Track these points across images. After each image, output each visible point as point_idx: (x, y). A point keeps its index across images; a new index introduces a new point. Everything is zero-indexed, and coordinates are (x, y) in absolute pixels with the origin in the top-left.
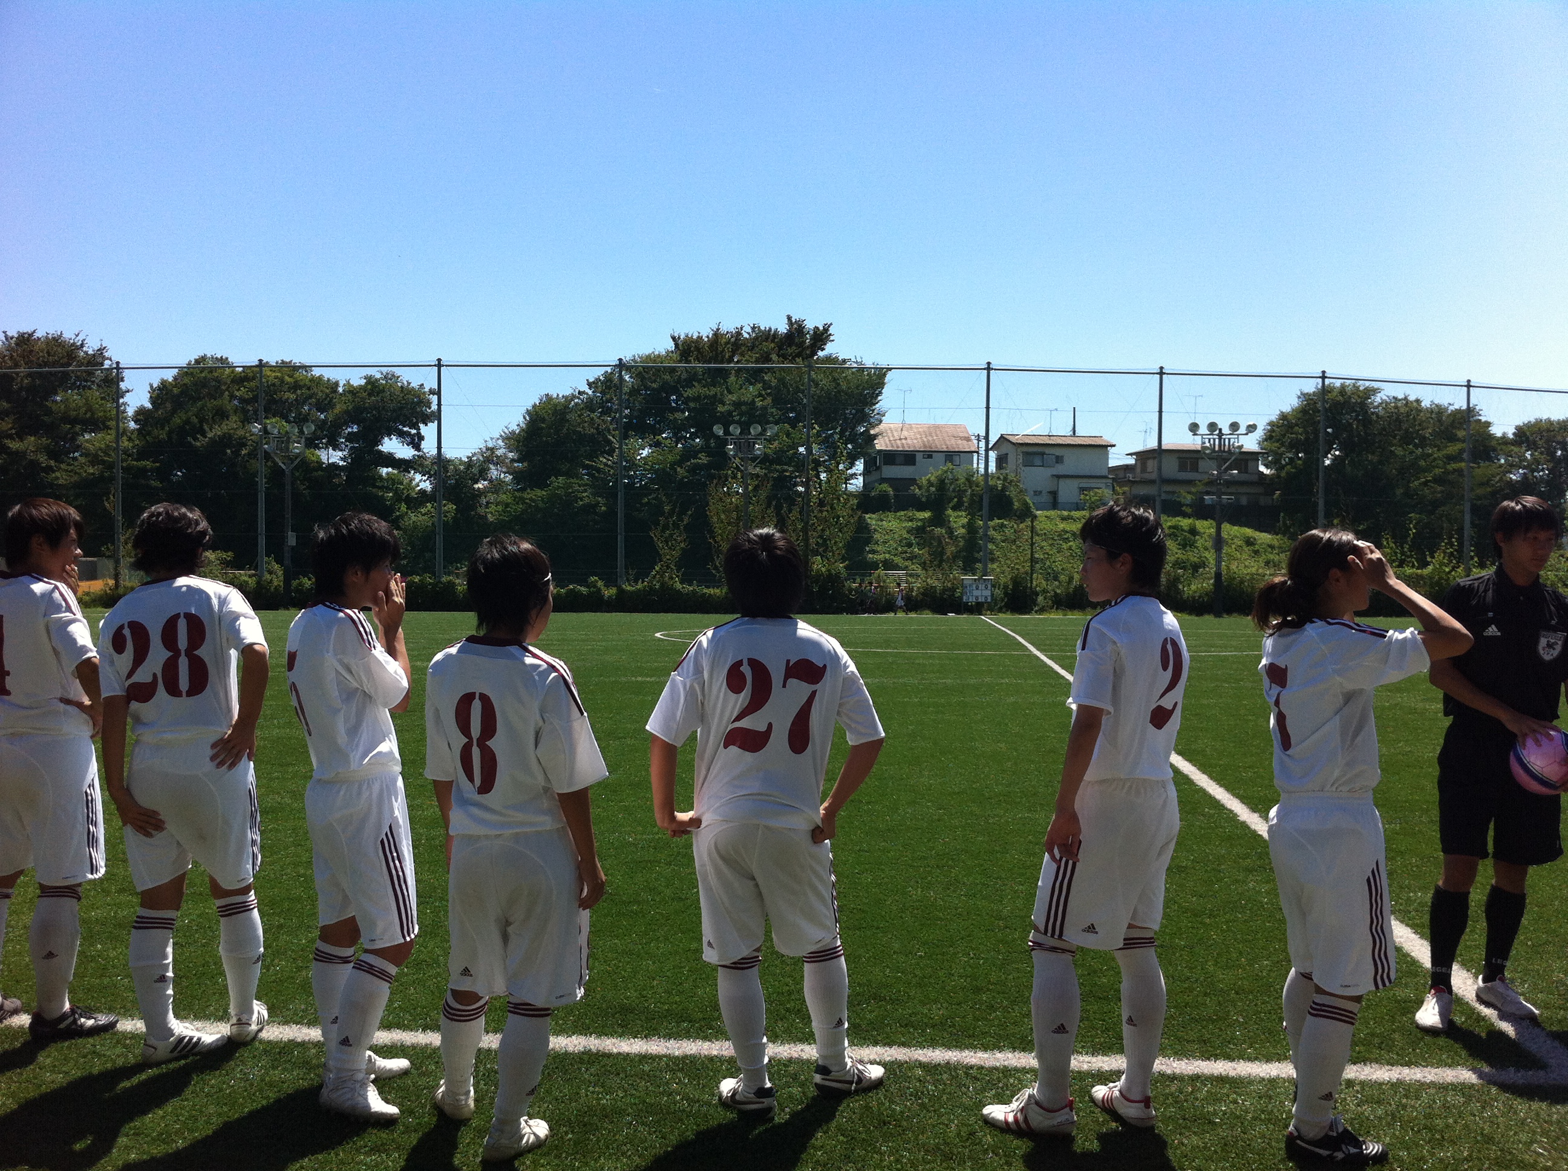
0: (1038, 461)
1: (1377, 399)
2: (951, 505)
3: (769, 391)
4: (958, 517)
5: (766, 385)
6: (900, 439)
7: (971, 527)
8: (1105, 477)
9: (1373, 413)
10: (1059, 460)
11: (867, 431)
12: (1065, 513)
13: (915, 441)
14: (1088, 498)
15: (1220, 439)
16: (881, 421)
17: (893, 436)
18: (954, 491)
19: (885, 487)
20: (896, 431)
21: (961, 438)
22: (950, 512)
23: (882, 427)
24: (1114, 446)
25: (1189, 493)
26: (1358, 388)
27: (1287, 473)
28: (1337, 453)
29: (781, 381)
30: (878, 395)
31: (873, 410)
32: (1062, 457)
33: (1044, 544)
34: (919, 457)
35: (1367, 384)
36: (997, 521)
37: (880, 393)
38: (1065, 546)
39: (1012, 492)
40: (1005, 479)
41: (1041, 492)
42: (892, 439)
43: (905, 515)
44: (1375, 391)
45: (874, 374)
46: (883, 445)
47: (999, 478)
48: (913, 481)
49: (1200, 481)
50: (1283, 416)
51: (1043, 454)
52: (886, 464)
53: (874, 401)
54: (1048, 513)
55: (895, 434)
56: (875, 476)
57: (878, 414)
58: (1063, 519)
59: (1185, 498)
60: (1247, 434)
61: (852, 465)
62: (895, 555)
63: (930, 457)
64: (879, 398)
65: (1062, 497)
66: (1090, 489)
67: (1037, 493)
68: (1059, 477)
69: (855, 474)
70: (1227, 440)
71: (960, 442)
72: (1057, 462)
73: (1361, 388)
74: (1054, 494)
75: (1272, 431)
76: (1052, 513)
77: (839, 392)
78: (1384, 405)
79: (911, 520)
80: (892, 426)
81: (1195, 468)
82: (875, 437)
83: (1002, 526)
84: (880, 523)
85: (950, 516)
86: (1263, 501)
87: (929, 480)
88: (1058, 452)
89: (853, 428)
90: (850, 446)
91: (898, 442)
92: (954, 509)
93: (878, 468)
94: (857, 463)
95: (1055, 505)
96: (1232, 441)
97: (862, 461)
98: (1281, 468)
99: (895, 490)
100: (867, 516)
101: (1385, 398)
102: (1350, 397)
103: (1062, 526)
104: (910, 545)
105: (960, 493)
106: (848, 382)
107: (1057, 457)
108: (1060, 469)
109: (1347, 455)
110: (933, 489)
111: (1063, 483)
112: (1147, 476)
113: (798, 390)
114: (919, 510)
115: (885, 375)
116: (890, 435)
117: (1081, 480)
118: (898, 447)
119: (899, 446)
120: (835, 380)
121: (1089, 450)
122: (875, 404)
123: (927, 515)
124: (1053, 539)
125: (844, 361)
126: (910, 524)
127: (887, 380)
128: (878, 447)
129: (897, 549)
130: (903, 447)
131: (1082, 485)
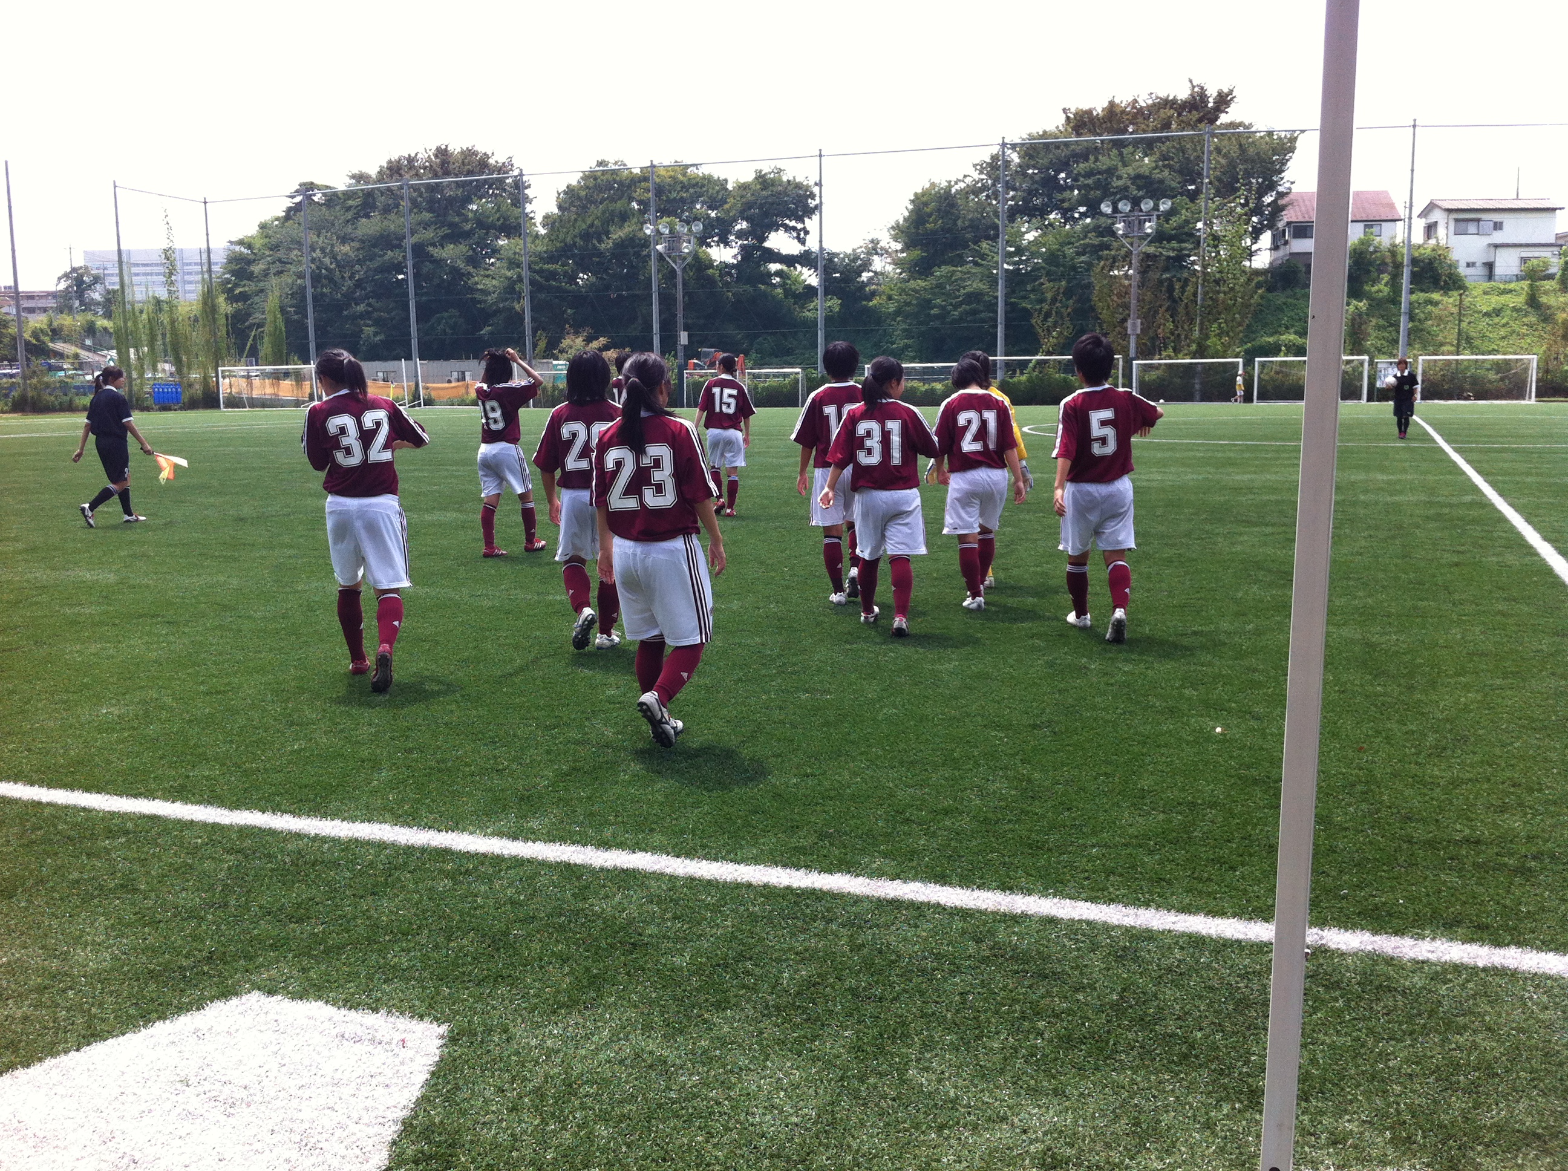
0: (1472, 228)
3: (1167, 162)
5: (1163, 156)
8: (1552, 245)
10: (1498, 227)
11: (1275, 201)
16: (1290, 190)
18: (1374, 263)
19: (1294, 262)
20: (1309, 200)
21: (1385, 204)
23: (1292, 196)
29: (1181, 150)
32: (1501, 223)
39: (1442, 262)
40: (1433, 249)
41: (1475, 263)
42: (1303, 209)
45: (1285, 138)
46: (1293, 214)
47: (1425, 248)
51: (1478, 220)
53: (1283, 168)
56: (1283, 251)
57: (1288, 181)
64: (1288, 164)
65: (1500, 269)
66: (1534, 259)
67: (1471, 265)
68: (1497, 246)
69: (1261, 249)
71: (1382, 208)
72: (1496, 229)
74: (1490, 266)
77: (1245, 158)
82: (1284, 207)
84: (1287, 302)
85: (1367, 292)
88: (1497, 217)
89: (1260, 198)
90: (1255, 219)
93: (1287, 243)
95: (1491, 278)
97: (1269, 234)
99: (1305, 265)
100: (1272, 295)
106: (1256, 147)
107: (1495, 224)
108: (1498, 237)
111: (1502, 253)
115: (1296, 138)
116: (1300, 205)
117: (1521, 250)
120: (1240, 146)
121: (1534, 214)
122: (1284, 171)
125: (1250, 125)
127: (1298, 144)
128: (1288, 218)
131: (1524, 255)
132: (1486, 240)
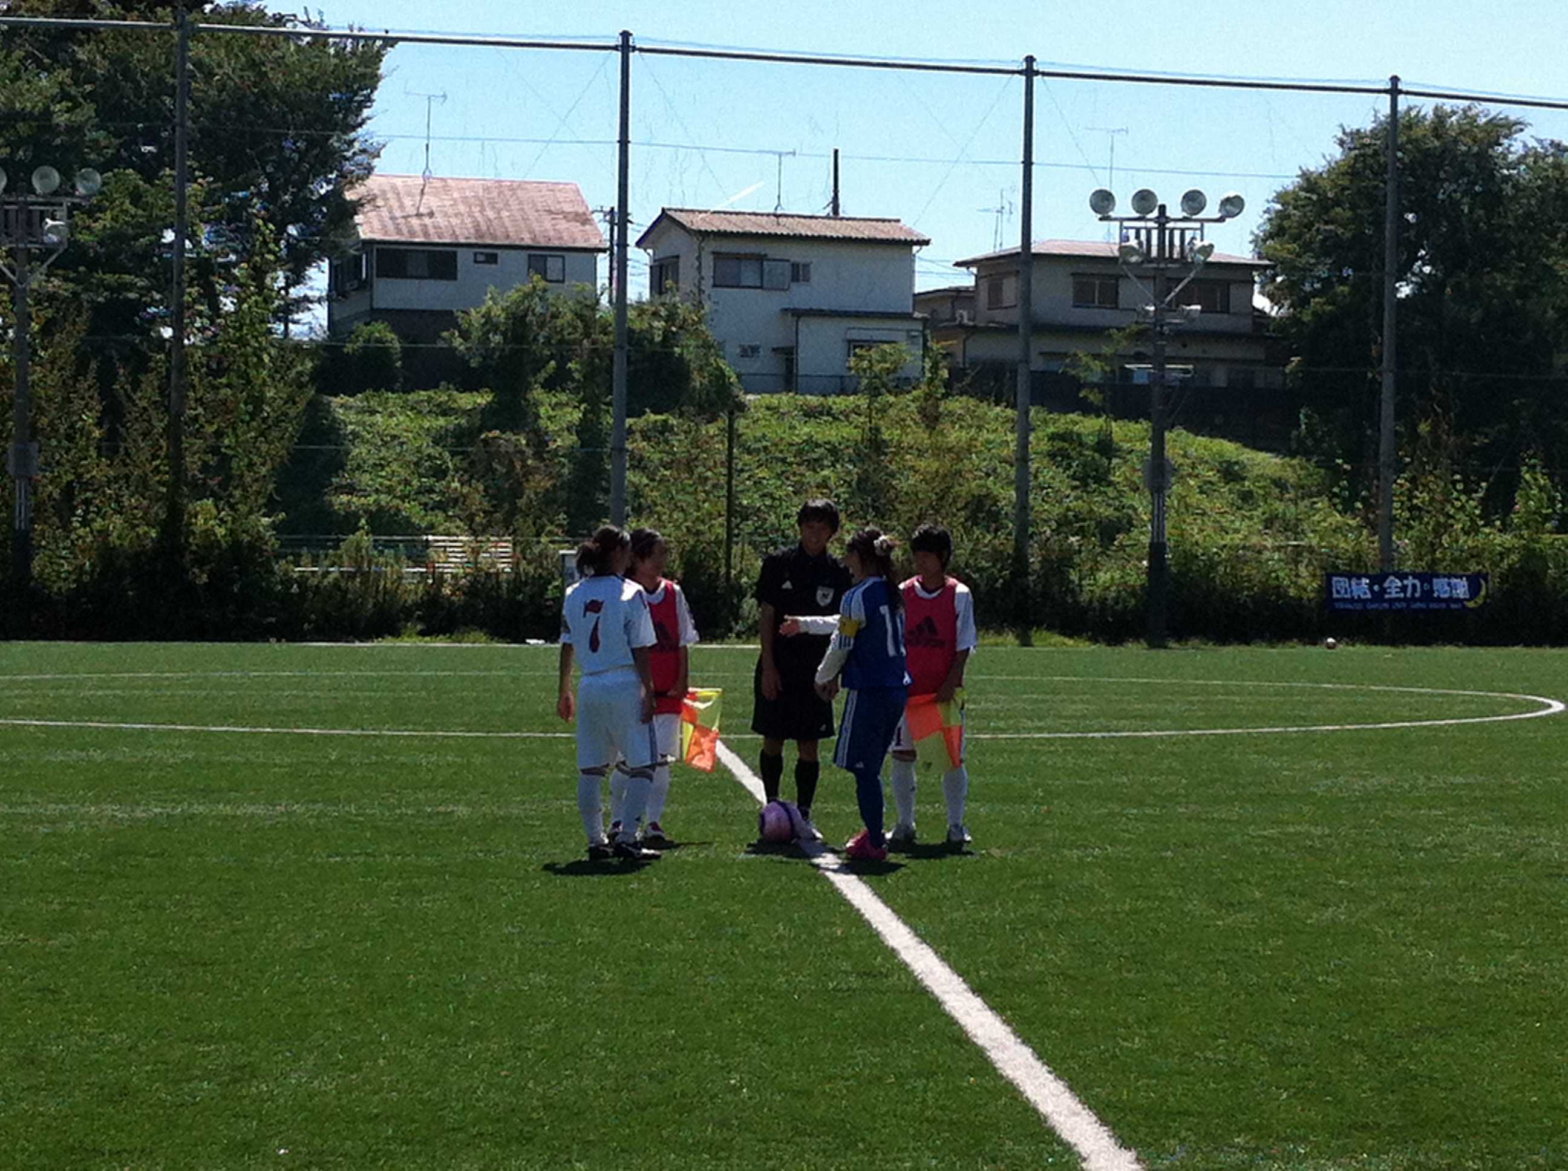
0: (749, 274)
1: (1516, 146)
2: (542, 376)
3: (88, 88)
4: (559, 405)
5: (81, 72)
6: (419, 215)
7: (586, 430)
8: (907, 317)
9: (1507, 179)
10: (799, 273)
11: (336, 194)
12: (813, 400)
13: (454, 221)
14: (865, 364)
15: (1162, 230)
16: (369, 170)
17: (402, 207)
18: (548, 341)
19: (381, 330)
20: (409, 194)
21: (566, 216)
22: (538, 393)
23: (373, 183)
24: (927, 243)
25: (1096, 356)
26: (1474, 119)
27: (1314, 314)
28: (1427, 269)
29: (121, 65)
30: (361, 106)
31: (351, 143)
32: (806, 266)
33: (762, 473)
34: (464, 258)
35: (1494, 109)
36: (653, 417)
37: (369, 99)
38: (811, 478)
39: (687, 349)
40: (671, 318)
41: (755, 349)
42: (398, 214)
43: (430, 400)
44: (1510, 127)
45: (353, 53)
46: (376, 224)
47: (655, 314)
48: (445, 319)
49: (1119, 329)
50: (1310, 182)
51: (761, 258)
52: (383, 273)
53: (351, 120)
54: (774, 400)
55: (408, 202)
56: (357, 303)
57: (364, 151)
58: (810, 414)
59: (1088, 368)
60: (1221, 220)
61: (297, 277)
62: (403, 498)
63: (492, 259)
64: (366, 112)
65: (807, 362)
66: (869, 344)
67: (748, 352)
68: (798, 314)
69: (306, 299)
70: (1177, 233)
71: (563, 225)
72: (795, 278)
73: (1482, 120)
74: (788, 354)
75: (1282, 216)
76: (783, 400)
77: (264, 95)
78: (1530, 160)
79: (444, 414)
80: (399, 182)
81: (1111, 299)
82: (355, 207)
83: (665, 428)
84: (367, 418)
85: (537, 404)
86: (1264, 377)
87: (487, 316)
88: (796, 254)
89: (303, 184)
90: (292, 230)
91: (415, 222)
92: (550, 385)
93: (365, 286)
94: (312, 272)
95: (789, 381)
96: (1188, 235)
97: (325, 265)
98: (1301, 302)
99: (403, 337)
100: (336, 401)
101: (1532, 143)
102: (1455, 141)
103: (805, 430)
104: (440, 473)
105: (564, 350)
106: (289, 71)
107: (795, 266)
108: (801, 296)
109: (1447, 274)
110: (496, 338)
111: (809, 328)
112: (1000, 316)
113: (160, 88)
114: (464, 388)
115: (378, 57)
116: (393, 203)
117: (846, 323)
118: (412, 233)
119: (416, 231)
120: (254, 64)
121: (870, 252)
122: (354, 128)
123: (483, 399)
124: (784, 461)
125: (279, 19)
126: (442, 421)
127: (384, 67)
128: (364, 233)
129: (407, 483)
130: (426, 234)
131: (854, 335)
132: (776, 301)
